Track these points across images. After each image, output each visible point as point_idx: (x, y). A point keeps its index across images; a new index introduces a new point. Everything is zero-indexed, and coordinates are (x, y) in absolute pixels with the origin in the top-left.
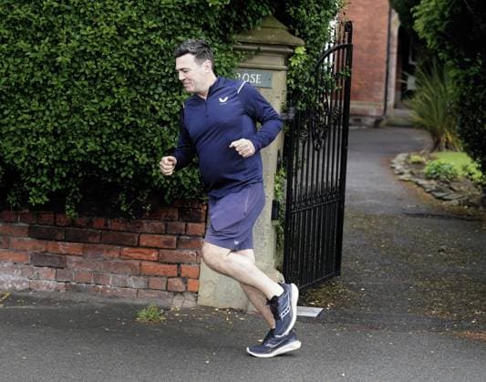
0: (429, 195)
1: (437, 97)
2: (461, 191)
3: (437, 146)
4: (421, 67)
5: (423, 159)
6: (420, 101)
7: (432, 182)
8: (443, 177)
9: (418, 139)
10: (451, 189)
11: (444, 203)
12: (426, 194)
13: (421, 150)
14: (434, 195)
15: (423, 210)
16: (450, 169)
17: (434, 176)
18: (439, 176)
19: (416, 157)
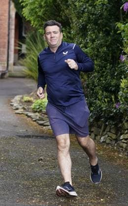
0: (35, 122)
4: (29, 38)
5: (32, 99)
6: (30, 61)
7: (37, 114)
8: (44, 110)
9: (29, 85)
11: (44, 127)
12: (32, 122)
13: (30, 93)
14: (38, 123)
15: (30, 133)
17: (38, 110)
18: (41, 110)
19: (27, 98)
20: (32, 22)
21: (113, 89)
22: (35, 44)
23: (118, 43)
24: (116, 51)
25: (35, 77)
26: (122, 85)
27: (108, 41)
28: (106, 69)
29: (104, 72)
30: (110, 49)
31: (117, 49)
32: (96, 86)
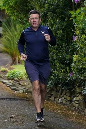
0: (8, 88)
1: (13, 38)
2: (25, 85)
3: (14, 62)
4: (5, 23)
5: (7, 69)
6: (5, 40)
7: (10, 81)
8: (16, 78)
9: (5, 59)
10: (20, 84)
11: (16, 92)
12: (7, 88)
13: (5, 65)
14: (11, 88)
15: (4, 97)
16: (19, 74)
17: (12, 78)
18: (14, 78)
19: (3, 68)
20: (6, 11)
21: (68, 62)
22: (9, 27)
23: (71, 27)
24: (69, 33)
25: (9, 52)
26: (75, 59)
27: (63, 25)
28: (62, 46)
29: (61, 49)
30: (65, 31)
31: (70, 32)
32: (55, 60)
